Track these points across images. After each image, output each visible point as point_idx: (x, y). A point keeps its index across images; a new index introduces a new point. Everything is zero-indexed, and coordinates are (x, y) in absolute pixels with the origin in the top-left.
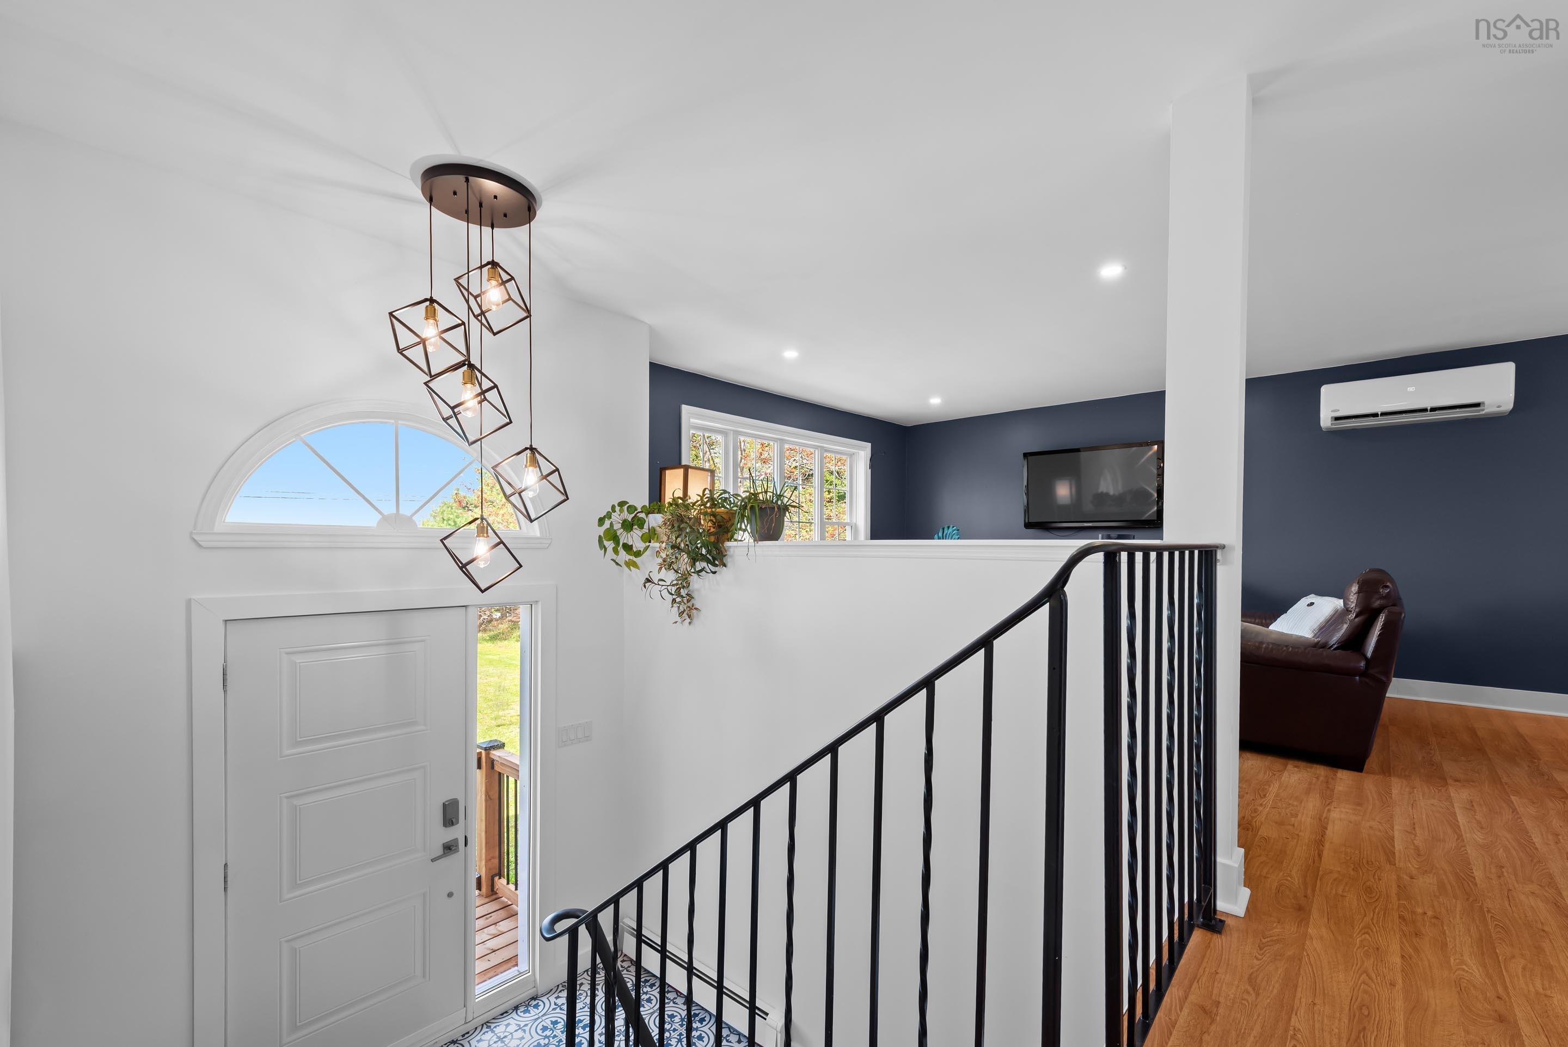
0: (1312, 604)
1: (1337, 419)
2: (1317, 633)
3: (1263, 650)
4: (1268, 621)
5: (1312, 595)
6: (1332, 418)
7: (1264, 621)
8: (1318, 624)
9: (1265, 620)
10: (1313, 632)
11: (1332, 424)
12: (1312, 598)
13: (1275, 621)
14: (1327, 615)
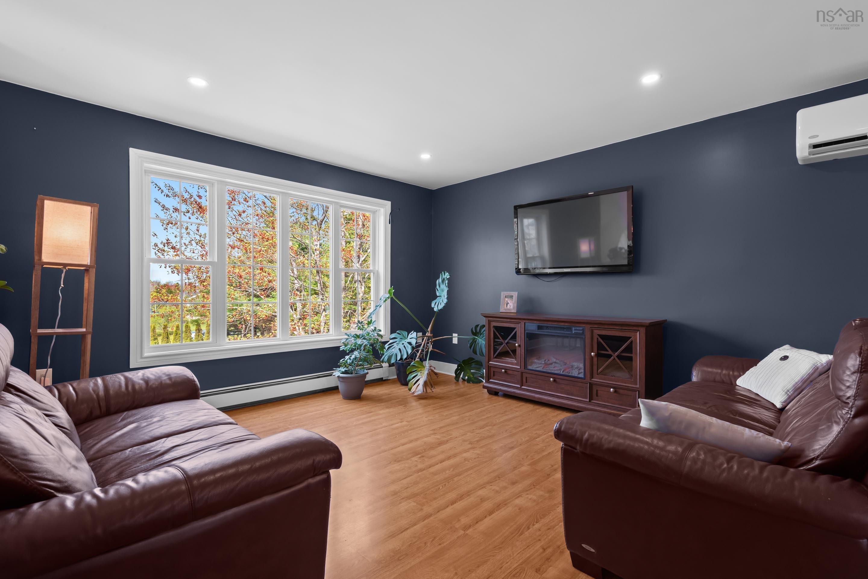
0: (785, 358)
1: (815, 146)
2: (792, 395)
3: (688, 463)
4: (736, 373)
5: (787, 347)
6: (810, 147)
7: (731, 373)
8: (794, 383)
9: (733, 371)
10: (786, 393)
11: (810, 154)
12: (786, 350)
13: (743, 374)
14: (804, 373)
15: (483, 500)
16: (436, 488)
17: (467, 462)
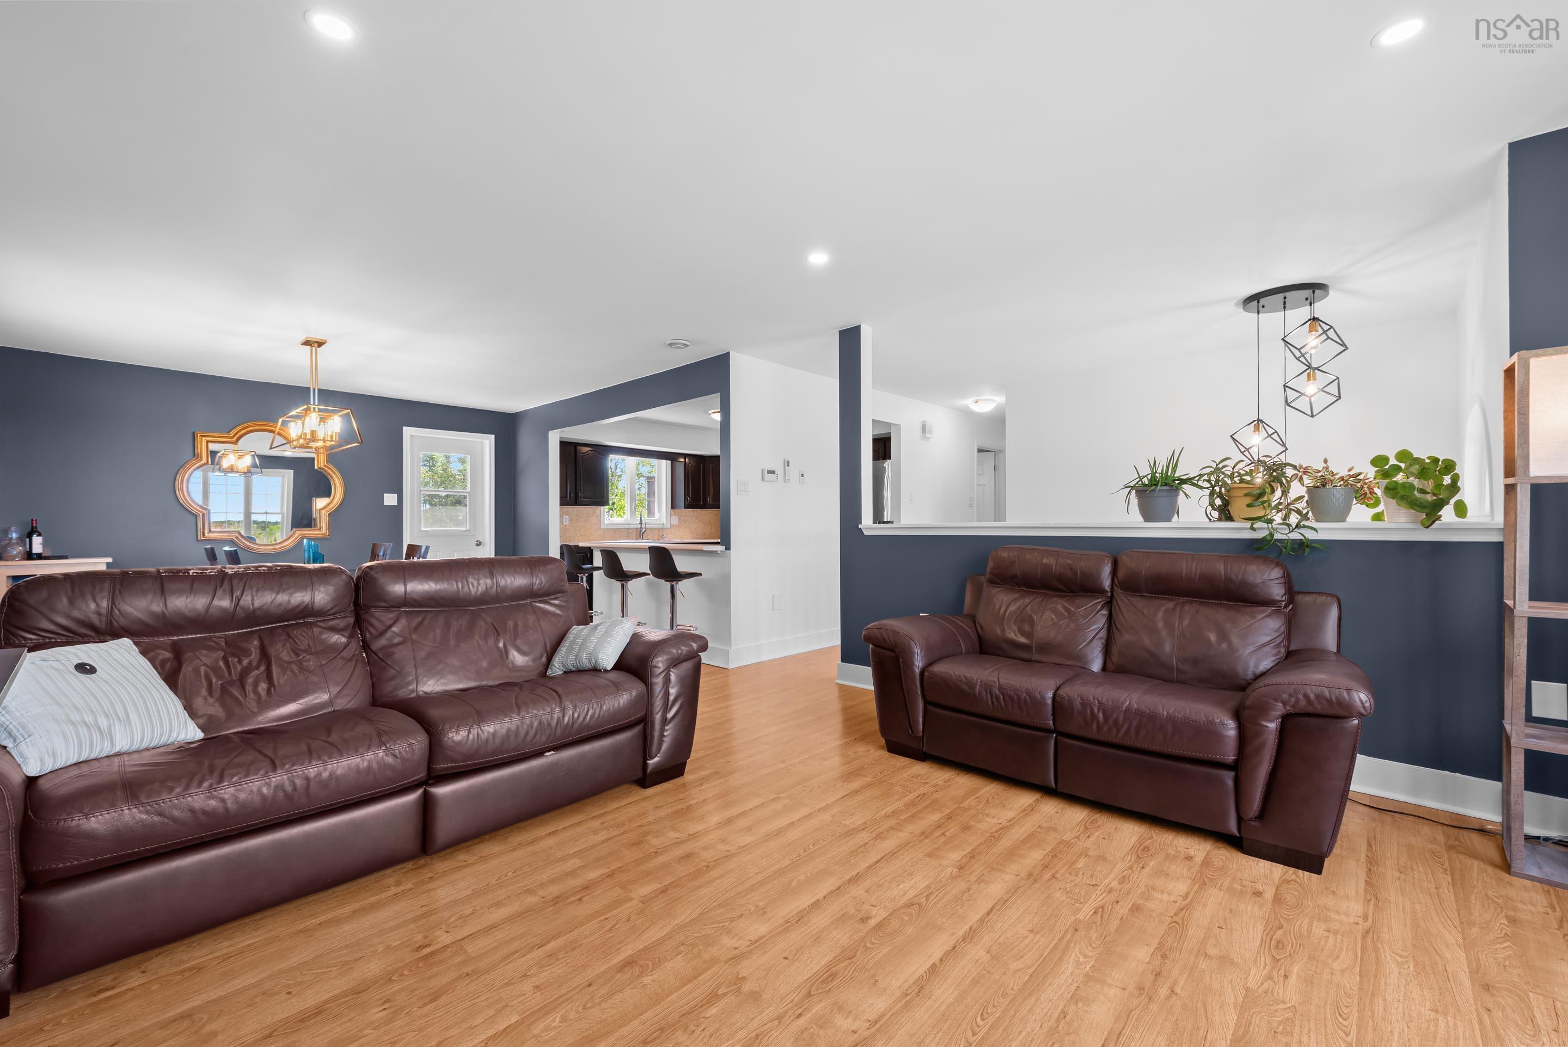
15: (748, 829)
16: (819, 846)
17: (761, 904)
